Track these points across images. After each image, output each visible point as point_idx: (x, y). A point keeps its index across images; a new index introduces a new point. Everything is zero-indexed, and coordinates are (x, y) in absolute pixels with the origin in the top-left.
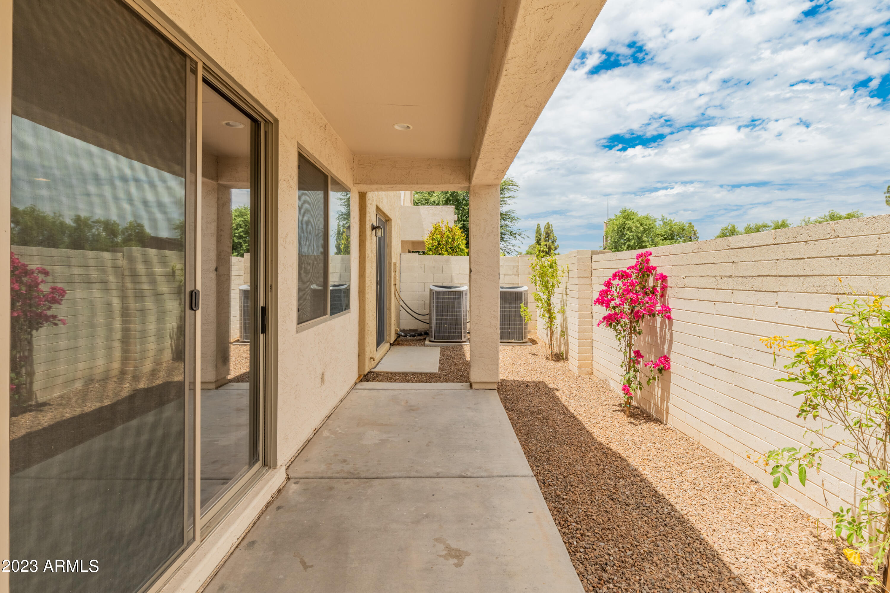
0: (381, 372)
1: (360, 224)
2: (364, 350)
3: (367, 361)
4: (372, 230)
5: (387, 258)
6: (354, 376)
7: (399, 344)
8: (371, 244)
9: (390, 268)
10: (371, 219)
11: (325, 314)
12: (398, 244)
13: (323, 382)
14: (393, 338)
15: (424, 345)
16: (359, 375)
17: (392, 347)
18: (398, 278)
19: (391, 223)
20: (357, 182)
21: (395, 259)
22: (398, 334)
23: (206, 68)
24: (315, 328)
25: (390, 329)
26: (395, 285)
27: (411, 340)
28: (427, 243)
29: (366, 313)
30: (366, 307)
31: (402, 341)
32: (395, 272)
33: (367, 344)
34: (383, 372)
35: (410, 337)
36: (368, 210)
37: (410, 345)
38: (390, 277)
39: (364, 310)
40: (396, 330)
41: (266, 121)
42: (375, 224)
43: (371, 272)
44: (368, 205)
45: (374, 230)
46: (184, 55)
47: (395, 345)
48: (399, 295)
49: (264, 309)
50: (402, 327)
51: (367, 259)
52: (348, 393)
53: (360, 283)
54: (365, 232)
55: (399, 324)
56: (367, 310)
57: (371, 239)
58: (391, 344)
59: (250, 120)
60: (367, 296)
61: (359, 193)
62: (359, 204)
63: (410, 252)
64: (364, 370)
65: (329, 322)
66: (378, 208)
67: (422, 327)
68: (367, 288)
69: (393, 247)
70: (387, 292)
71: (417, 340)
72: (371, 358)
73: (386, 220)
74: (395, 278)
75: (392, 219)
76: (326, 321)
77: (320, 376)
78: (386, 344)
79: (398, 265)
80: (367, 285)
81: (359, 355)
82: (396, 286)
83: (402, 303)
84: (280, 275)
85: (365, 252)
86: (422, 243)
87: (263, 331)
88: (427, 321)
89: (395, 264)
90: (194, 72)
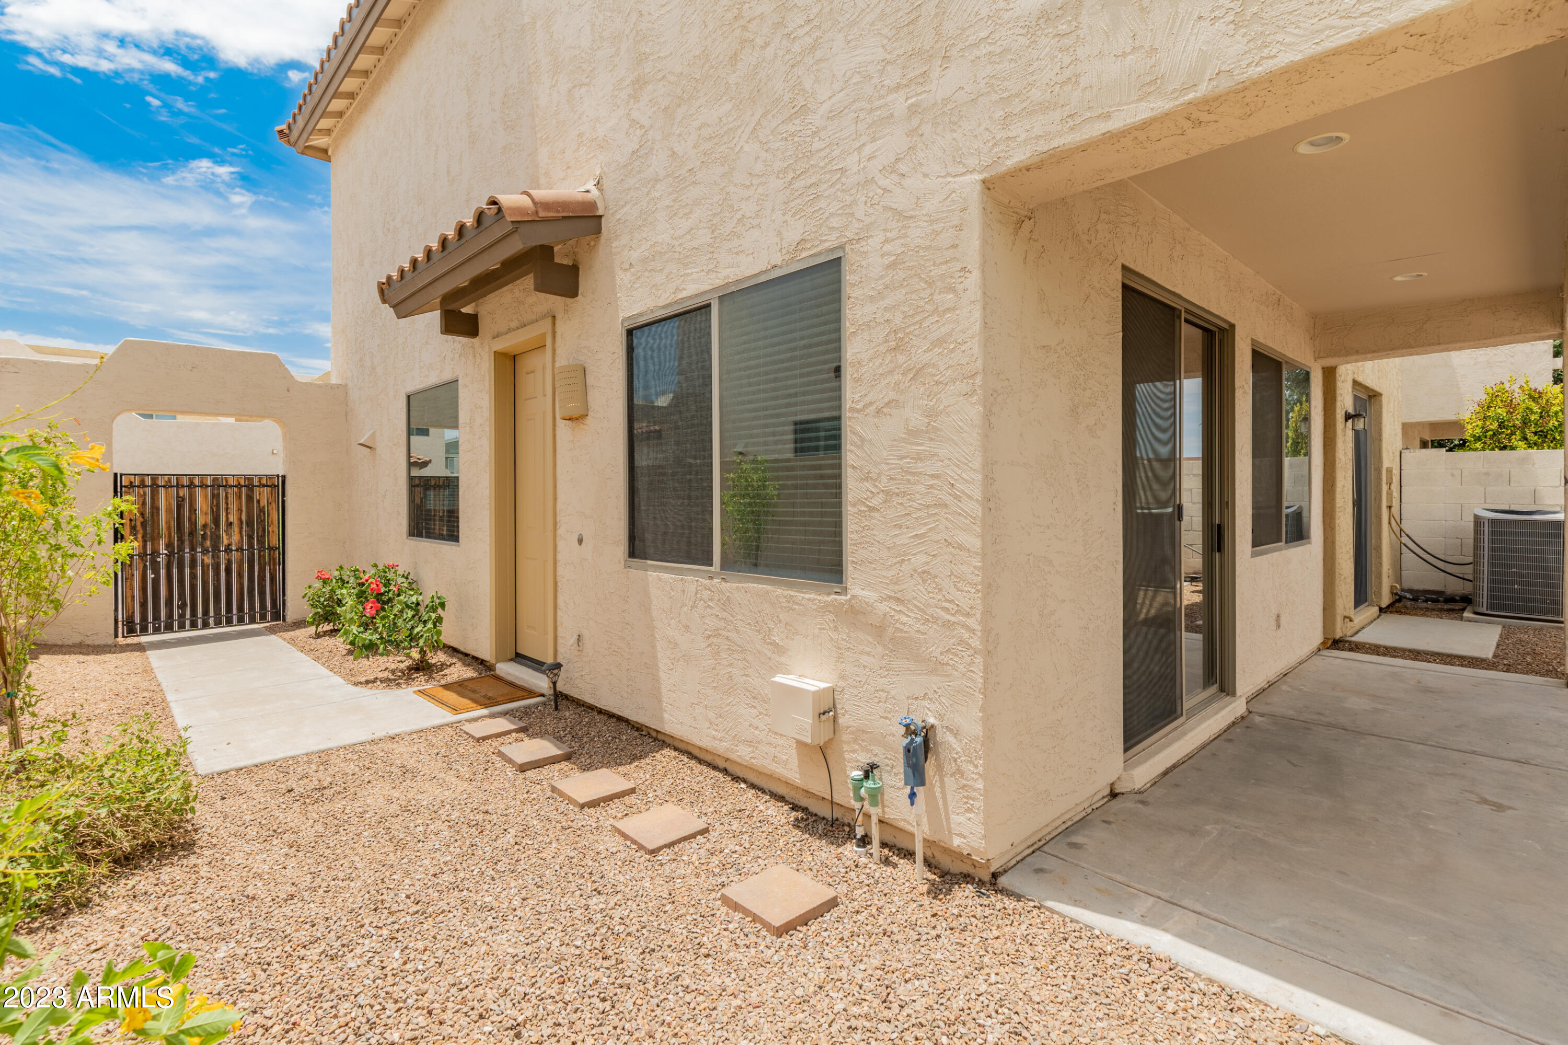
0: (1366, 644)
1: (1325, 415)
2: (1333, 601)
3: (1339, 620)
4: (1346, 421)
5: (1371, 461)
6: (1317, 638)
7: (1399, 612)
8: (1344, 442)
9: (1379, 478)
10: (1346, 401)
11: (1279, 540)
12: (1396, 435)
13: (1279, 626)
14: (1386, 601)
15: (1462, 619)
16: (1325, 638)
17: (1383, 615)
18: (1396, 494)
19: (1381, 401)
20: (1321, 355)
21: (1389, 460)
22: (1396, 594)
23: (1187, 311)
24: (1269, 556)
25: (1380, 583)
26: (1390, 507)
27: (1427, 609)
28: (1470, 427)
29: (1337, 547)
30: (1337, 538)
31: (1406, 607)
32: (1390, 484)
33: (1338, 594)
34: (1369, 644)
35: (1426, 601)
36: (1338, 392)
37: (1424, 615)
38: (1379, 493)
39: (1333, 543)
40: (1392, 587)
41: (1222, 330)
42: (1351, 411)
43: (1344, 486)
44: (1339, 384)
45: (1350, 421)
46: (1173, 309)
47: (1391, 612)
48: (1399, 524)
49: (1219, 526)
50: (1406, 585)
51: (1339, 465)
52: (1309, 658)
53: (1325, 502)
54: (1335, 425)
55: (1399, 578)
56: (1338, 544)
57: (1345, 435)
58: (1381, 610)
59: (1201, 331)
60: (1337, 521)
61: (1323, 368)
62: (1324, 385)
63: (1424, 445)
64: (1334, 632)
65: (1284, 552)
66: (1355, 382)
67: (1455, 587)
68: (1337, 510)
69: (1384, 441)
70: (1372, 518)
71: (1441, 610)
72: (1345, 617)
73: (1370, 397)
74: (1390, 494)
75: (1384, 393)
76: (1280, 549)
77: (1275, 617)
78: (1370, 608)
79: (1396, 472)
80: (1338, 505)
81: (1324, 609)
82: (1393, 509)
83: (1405, 539)
84: (1237, 491)
85: (1334, 456)
86: (1457, 425)
87: (1219, 550)
88: (1471, 577)
89: (1389, 471)
90: (1180, 317)
